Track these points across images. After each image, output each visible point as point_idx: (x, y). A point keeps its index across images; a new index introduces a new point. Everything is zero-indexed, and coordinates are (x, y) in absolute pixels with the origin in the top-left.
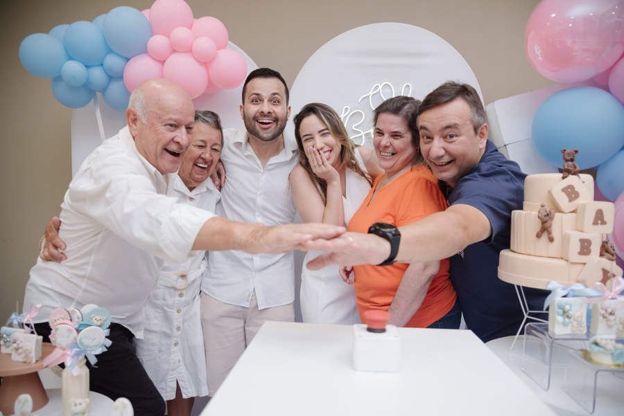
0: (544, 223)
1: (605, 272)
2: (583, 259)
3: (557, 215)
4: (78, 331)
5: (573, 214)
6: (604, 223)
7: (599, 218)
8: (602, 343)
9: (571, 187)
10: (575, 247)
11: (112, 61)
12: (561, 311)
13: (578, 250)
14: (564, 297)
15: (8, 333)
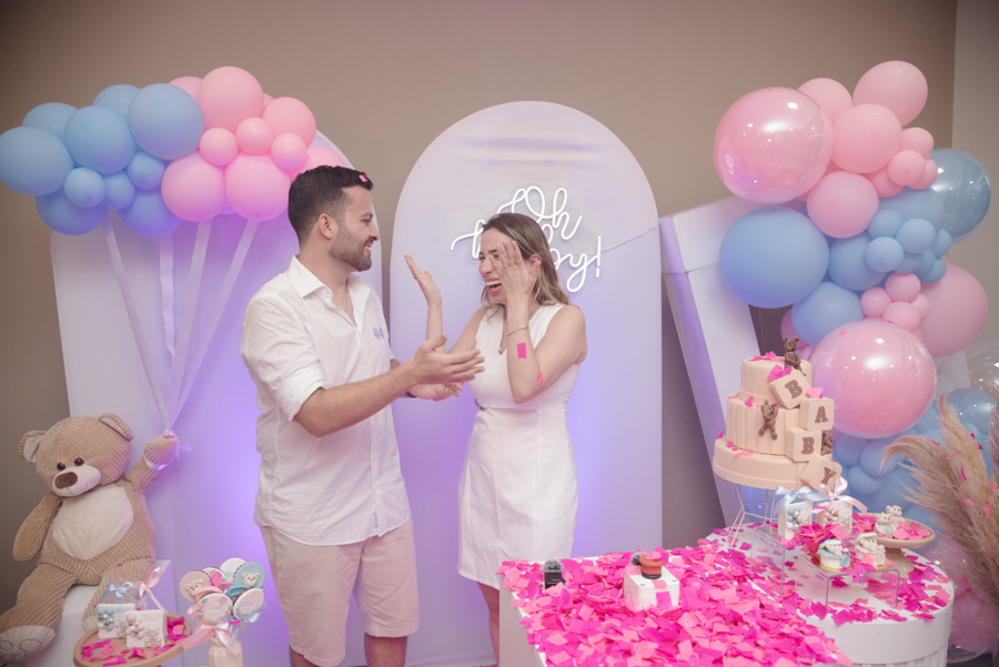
0: (767, 420)
1: (827, 470)
2: (806, 457)
3: (781, 411)
4: (234, 599)
5: (796, 410)
6: (825, 420)
7: (821, 415)
8: (831, 548)
9: (794, 382)
10: (799, 446)
11: (143, 166)
12: (791, 518)
13: (802, 449)
14: (793, 502)
15: (110, 611)
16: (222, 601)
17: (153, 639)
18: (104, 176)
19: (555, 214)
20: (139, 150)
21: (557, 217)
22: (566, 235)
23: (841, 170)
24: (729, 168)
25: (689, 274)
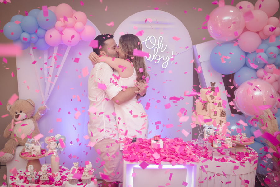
0: (204, 106)
1: (220, 121)
2: (215, 117)
3: (208, 103)
4: (58, 144)
5: (213, 103)
7: (220, 105)
9: (212, 95)
12: (207, 133)
13: (214, 114)
14: (208, 128)
15: (28, 145)
16: (55, 144)
17: (38, 153)
18: (30, 34)
19: (159, 44)
20: (39, 27)
21: (159, 45)
22: (162, 50)
23: (249, 31)
24: (211, 31)
25: (201, 63)
